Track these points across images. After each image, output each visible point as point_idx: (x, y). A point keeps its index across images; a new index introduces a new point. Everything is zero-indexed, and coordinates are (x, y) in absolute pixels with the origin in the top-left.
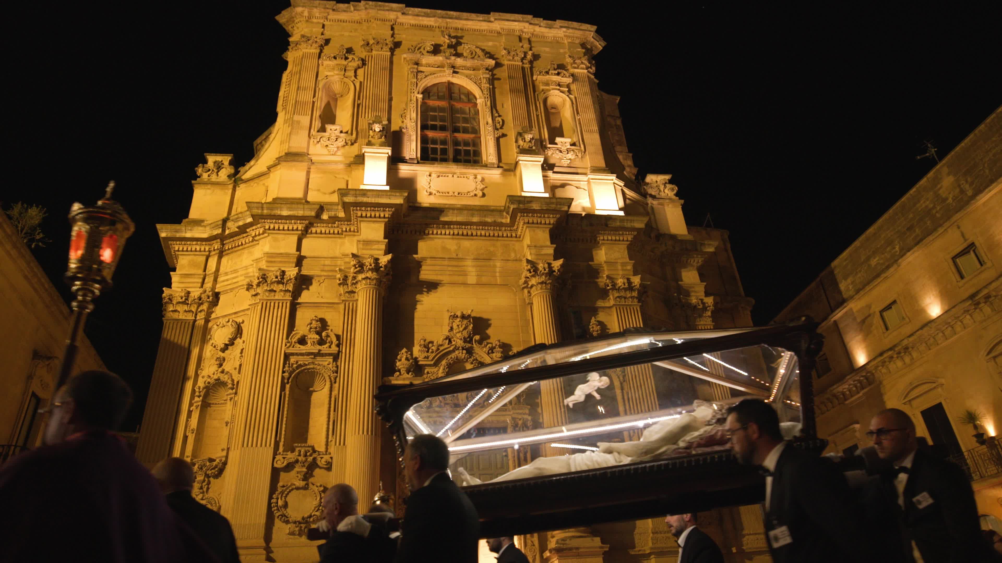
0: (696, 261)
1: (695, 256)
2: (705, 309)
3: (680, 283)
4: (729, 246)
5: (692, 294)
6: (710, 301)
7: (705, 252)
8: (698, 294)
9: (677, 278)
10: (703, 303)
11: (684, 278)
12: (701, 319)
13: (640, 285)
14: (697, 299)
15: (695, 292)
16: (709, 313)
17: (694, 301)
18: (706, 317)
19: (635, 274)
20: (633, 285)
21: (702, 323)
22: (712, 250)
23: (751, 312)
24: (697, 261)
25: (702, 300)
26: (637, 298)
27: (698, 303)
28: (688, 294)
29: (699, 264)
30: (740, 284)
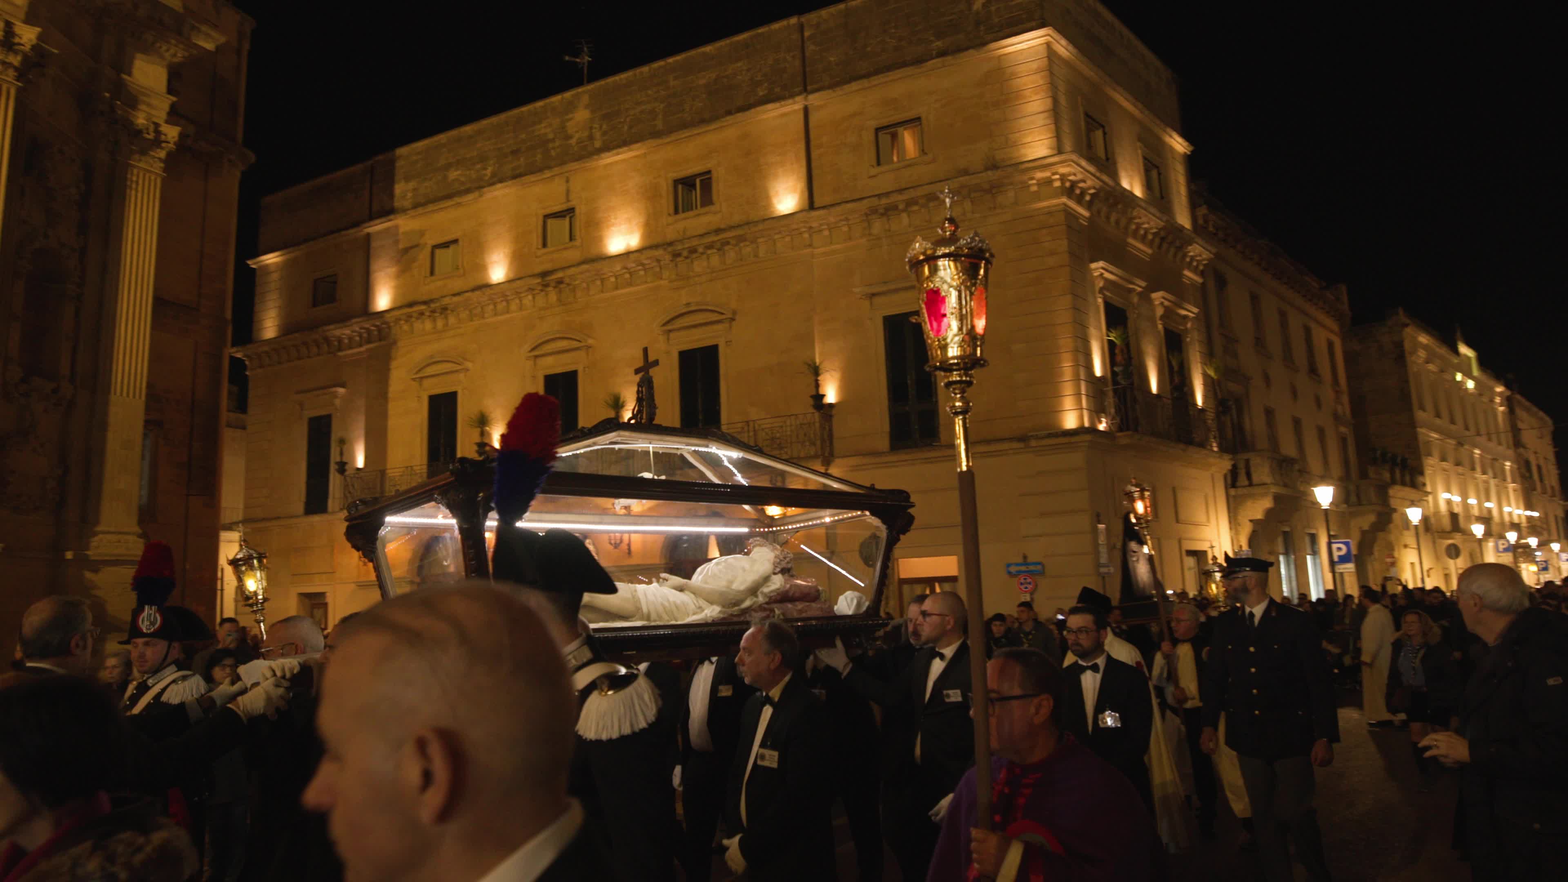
0: (172, 51)
1: (173, 42)
2: (157, 142)
3: (125, 76)
4: (246, 46)
5: (143, 107)
6: (172, 133)
7: (196, 44)
8: (153, 112)
9: (123, 66)
10: (158, 132)
11: (136, 72)
12: (143, 158)
13: (34, 48)
14: (147, 120)
15: (149, 105)
16: (162, 154)
17: (141, 120)
18: (154, 157)
19: (30, 20)
20: (17, 40)
21: (141, 165)
22: (209, 46)
23: (243, 173)
24: (176, 53)
25: (157, 125)
26: (16, 69)
27: (147, 129)
28: (133, 102)
29: (175, 60)
30: (241, 120)
